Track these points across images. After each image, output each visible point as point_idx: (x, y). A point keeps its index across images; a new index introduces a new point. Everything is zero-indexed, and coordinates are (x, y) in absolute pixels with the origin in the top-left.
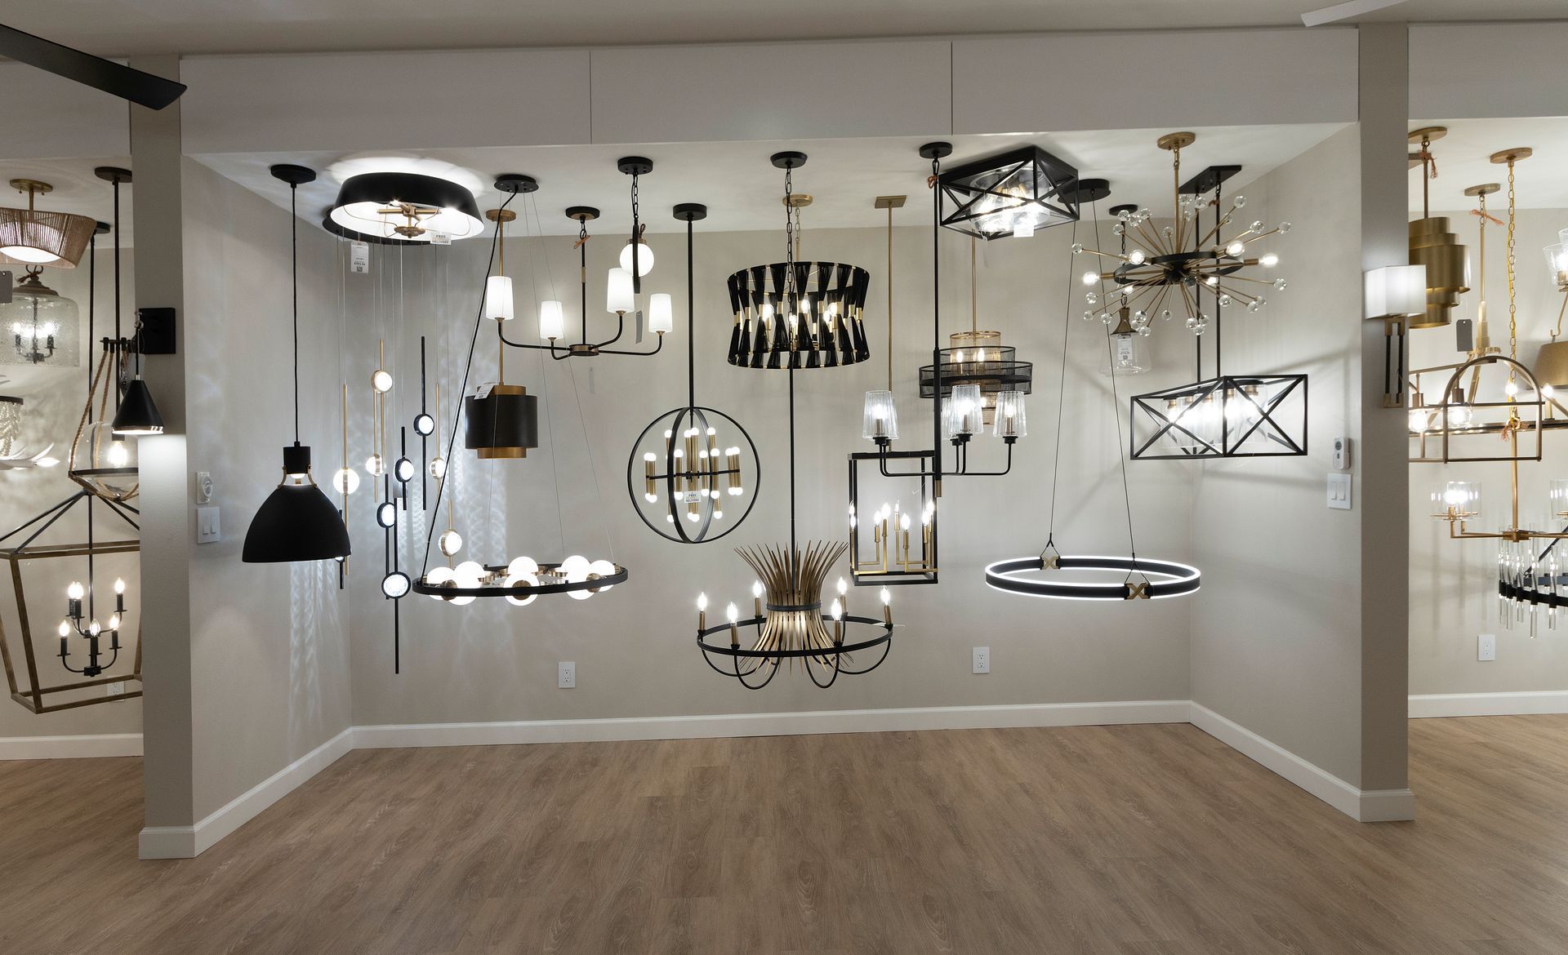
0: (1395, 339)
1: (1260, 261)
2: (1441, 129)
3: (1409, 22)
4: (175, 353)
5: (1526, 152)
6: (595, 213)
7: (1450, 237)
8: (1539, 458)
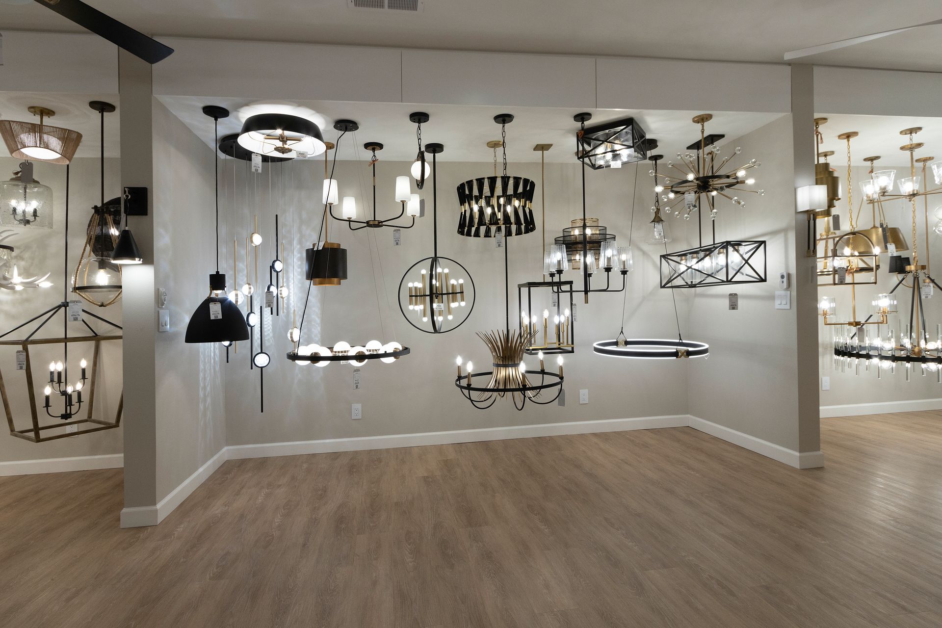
0: (812, 222)
1: (746, 182)
2: (825, 119)
3: (813, 65)
4: (147, 215)
5: (855, 134)
6: (381, 146)
7: (831, 173)
8: (875, 283)
